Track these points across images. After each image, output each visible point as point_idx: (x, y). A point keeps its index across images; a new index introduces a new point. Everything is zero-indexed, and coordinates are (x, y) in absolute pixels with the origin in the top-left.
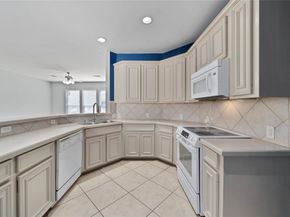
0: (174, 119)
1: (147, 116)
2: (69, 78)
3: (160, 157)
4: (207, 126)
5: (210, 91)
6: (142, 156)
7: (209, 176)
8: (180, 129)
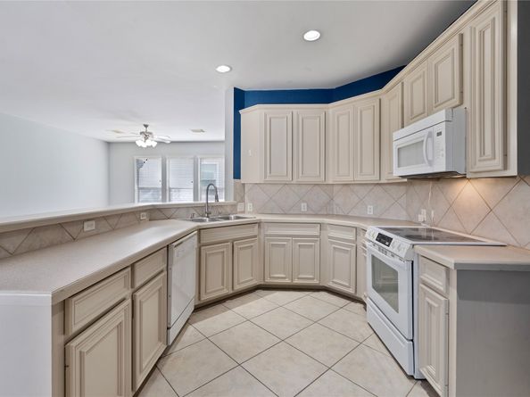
0: (355, 213)
1: (304, 207)
2: (146, 135)
3: (330, 284)
4: (424, 226)
5: (431, 163)
6: (297, 282)
7: (430, 306)
8: (373, 231)
